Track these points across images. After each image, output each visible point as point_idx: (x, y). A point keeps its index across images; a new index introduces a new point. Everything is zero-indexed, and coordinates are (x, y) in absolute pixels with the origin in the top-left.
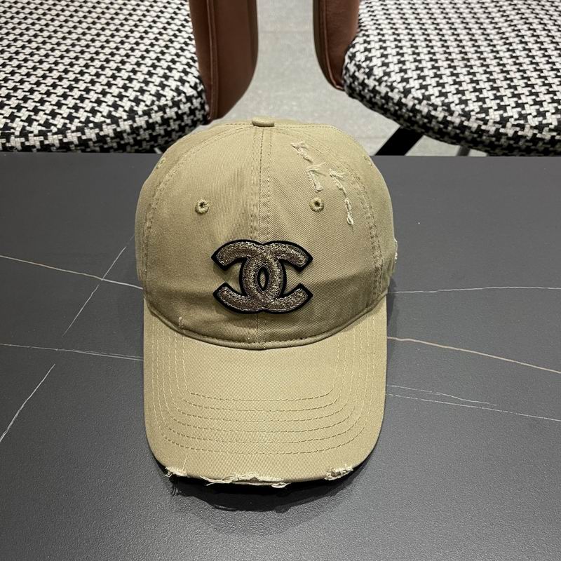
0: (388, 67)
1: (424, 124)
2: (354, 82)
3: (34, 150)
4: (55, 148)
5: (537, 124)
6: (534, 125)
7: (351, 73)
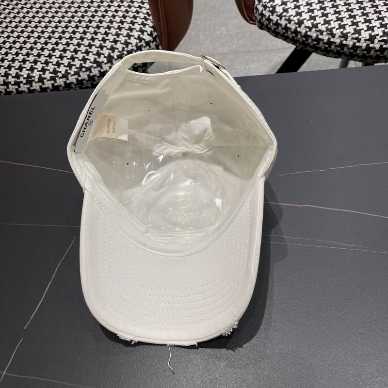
0: (286, 5)
1: (314, 45)
2: (262, 19)
3: (49, 90)
4: (62, 88)
7: (260, 12)
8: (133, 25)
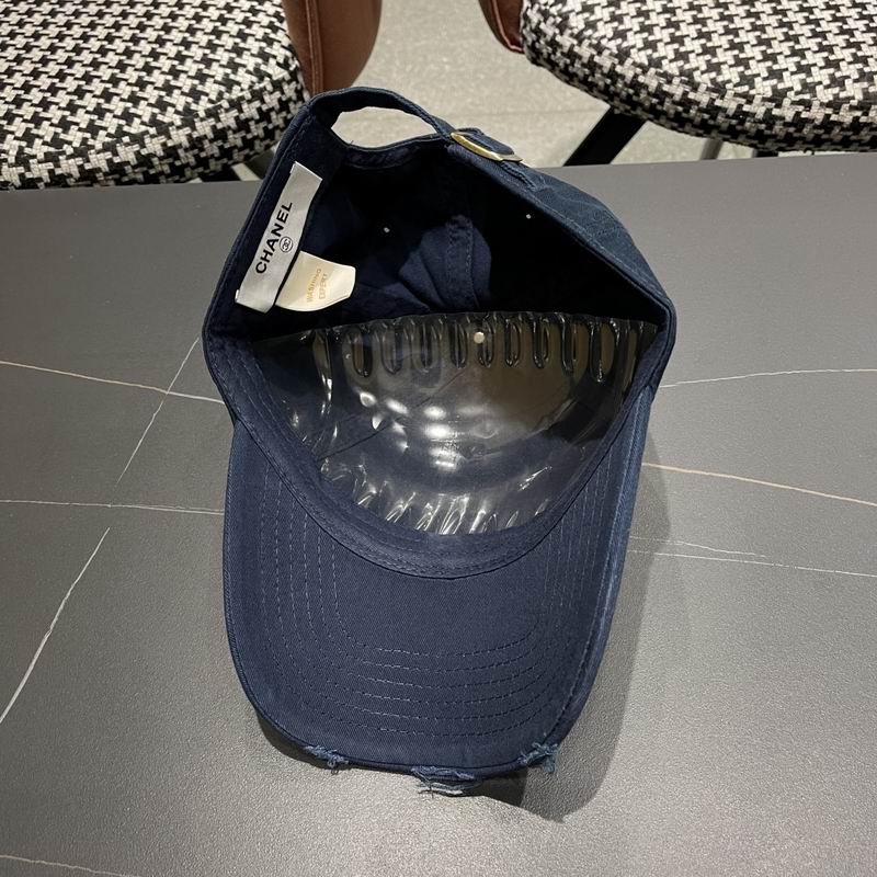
0: (592, 12)
1: (653, 106)
2: (538, 40)
3: (41, 185)
4: (72, 180)
5: (831, 98)
6: (826, 101)
7: (534, 26)
8: (244, 41)
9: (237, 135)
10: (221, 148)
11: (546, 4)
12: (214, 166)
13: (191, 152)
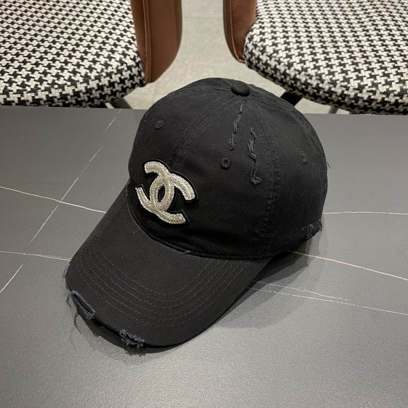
1: (303, 89)
2: (251, 57)
3: (14, 104)
4: (29, 103)
5: (385, 90)
6: (383, 91)
7: (250, 51)
8: (116, 47)
9: (109, 89)
10: (100, 94)
11: (256, 42)
12: (96, 102)
13: (86, 95)
